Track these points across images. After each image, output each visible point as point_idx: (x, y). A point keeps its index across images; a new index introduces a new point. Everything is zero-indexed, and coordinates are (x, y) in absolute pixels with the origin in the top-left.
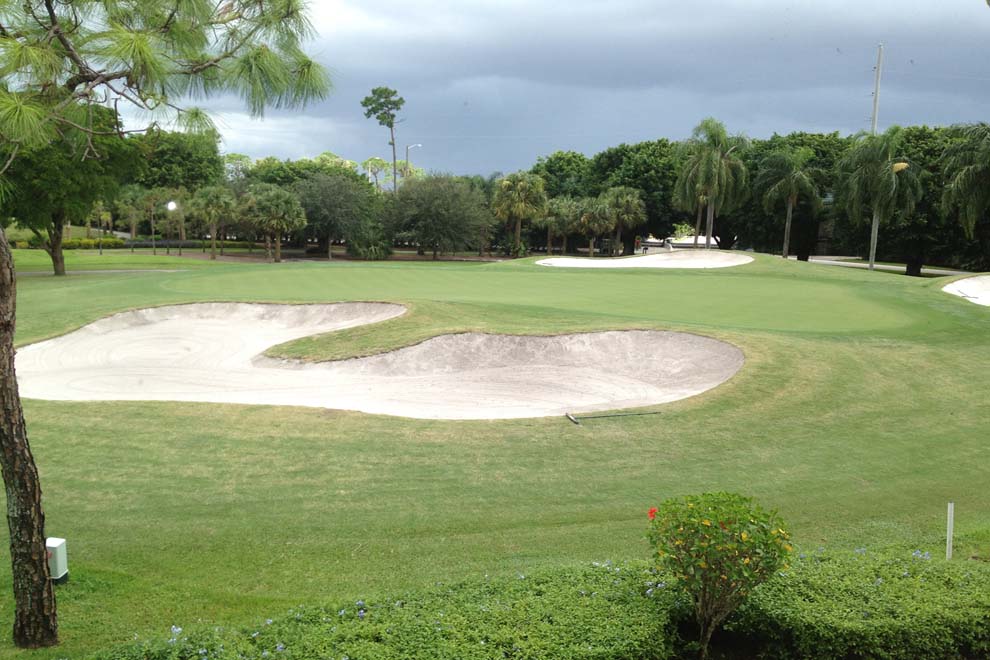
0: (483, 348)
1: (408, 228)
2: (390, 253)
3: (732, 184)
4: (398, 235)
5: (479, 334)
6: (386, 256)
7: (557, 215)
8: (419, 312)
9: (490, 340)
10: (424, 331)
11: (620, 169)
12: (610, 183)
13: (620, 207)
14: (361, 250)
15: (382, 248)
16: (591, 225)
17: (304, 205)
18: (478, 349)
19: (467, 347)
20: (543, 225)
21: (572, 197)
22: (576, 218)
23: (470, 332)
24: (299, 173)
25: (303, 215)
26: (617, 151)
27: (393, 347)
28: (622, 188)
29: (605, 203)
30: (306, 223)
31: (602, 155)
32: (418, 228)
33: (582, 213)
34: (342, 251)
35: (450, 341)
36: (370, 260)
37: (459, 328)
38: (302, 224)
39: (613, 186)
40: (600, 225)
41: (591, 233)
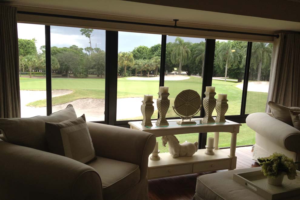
0: (91, 103)
1: (92, 68)
2: (87, 76)
3: (186, 56)
4: (89, 70)
5: (90, 99)
6: (86, 77)
7: (138, 65)
8: (76, 93)
9: (93, 100)
10: (75, 98)
11: (157, 51)
12: (154, 55)
13: (157, 63)
14: (78, 75)
15: (85, 74)
16: (148, 68)
17: (59, 61)
18: (90, 103)
19: (86, 102)
20: (134, 68)
21: (143, 59)
22: (144, 66)
23: (88, 98)
24: (59, 51)
25: (58, 64)
26: (157, 46)
27: (64, 103)
28: (158, 57)
29: (152, 61)
30: (59, 67)
31: (153, 47)
32: (95, 68)
33: (145, 64)
34: (72, 75)
35: (82, 101)
36: (81, 78)
37: (85, 97)
38: (58, 67)
39: (155, 56)
40: (151, 68)
41: (148, 70)
